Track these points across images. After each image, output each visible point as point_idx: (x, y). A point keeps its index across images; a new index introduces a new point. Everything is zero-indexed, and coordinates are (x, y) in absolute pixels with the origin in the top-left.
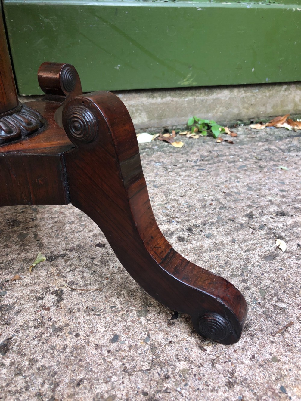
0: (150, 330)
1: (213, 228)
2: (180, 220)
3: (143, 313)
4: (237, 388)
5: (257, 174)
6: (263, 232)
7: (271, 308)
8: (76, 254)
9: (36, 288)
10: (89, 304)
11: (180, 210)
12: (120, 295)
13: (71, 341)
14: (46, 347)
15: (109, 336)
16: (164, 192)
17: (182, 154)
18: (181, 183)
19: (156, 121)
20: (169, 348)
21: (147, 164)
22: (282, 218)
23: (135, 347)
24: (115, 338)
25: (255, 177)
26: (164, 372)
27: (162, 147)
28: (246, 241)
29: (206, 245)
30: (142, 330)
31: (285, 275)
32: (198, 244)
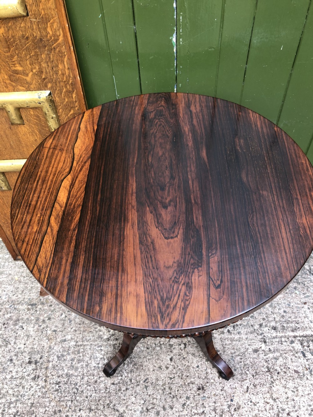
4: (223, 391)
6: (260, 337)
9: (179, 340)
10: (193, 352)
12: (202, 351)
13: (187, 364)
14: (181, 363)
15: (196, 365)
20: (211, 375)
23: (202, 371)
24: (198, 367)
26: (207, 381)
28: (251, 340)
29: (236, 338)
30: (205, 367)
31: (256, 361)
32: (234, 336)
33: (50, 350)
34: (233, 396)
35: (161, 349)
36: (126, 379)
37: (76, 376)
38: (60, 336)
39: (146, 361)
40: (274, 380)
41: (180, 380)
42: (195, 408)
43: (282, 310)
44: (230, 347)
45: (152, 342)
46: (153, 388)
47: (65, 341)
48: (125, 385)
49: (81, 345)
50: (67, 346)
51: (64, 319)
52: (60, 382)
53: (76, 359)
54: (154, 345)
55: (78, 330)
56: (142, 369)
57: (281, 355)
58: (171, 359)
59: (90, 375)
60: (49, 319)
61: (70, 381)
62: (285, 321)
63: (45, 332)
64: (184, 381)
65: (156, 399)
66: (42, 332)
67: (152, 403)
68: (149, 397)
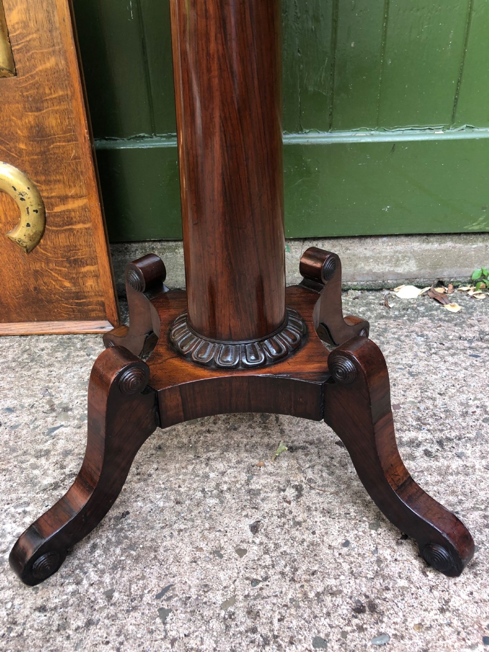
0: (379, 544)
1: (468, 445)
2: (431, 428)
3: (374, 526)
4: (448, 614)
8: (316, 450)
9: (279, 479)
10: (326, 506)
11: (435, 415)
12: (355, 503)
13: (308, 537)
14: (287, 537)
15: (341, 540)
16: (420, 384)
17: (456, 325)
18: (444, 374)
19: (428, 270)
20: (393, 565)
21: (407, 336)
23: (363, 556)
24: (346, 544)
26: (385, 584)
27: (431, 309)
29: (454, 467)
30: (371, 542)
32: (446, 463)
35: (222, 502)
36: (92, 590)
39: (171, 536)
41: (285, 585)
44: (442, 488)
45: (195, 485)
46: (188, 616)
48: (86, 609)
54: (199, 495)
56: (155, 558)
58: (255, 528)
64: (302, 586)
68: (172, 645)
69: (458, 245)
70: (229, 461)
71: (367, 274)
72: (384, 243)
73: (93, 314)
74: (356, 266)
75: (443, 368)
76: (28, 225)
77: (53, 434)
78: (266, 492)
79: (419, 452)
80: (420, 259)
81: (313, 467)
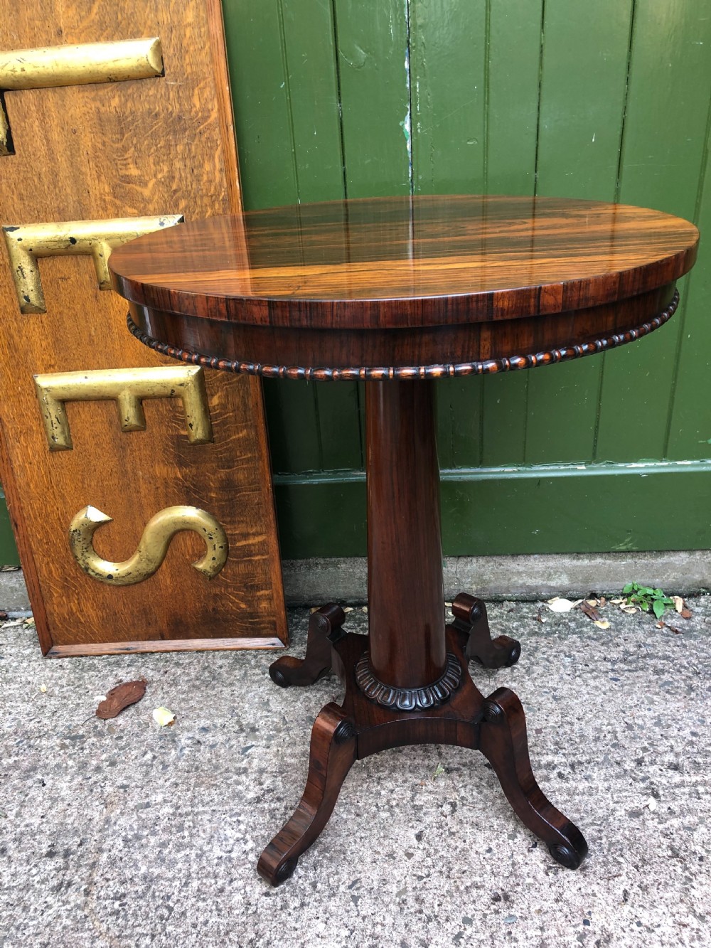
0: (514, 851)
1: (596, 768)
2: (566, 752)
3: (512, 836)
4: (560, 903)
5: (679, 701)
6: (642, 785)
7: (610, 859)
8: (468, 771)
9: (437, 796)
10: (474, 820)
11: (571, 739)
12: (498, 818)
13: (461, 845)
14: (444, 844)
15: (486, 847)
16: (562, 709)
17: (603, 644)
18: (584, 698)
19: (580, 584)
20: (524, 867)
21: (555, 656)
22: (671, 772)
23: (502, 860)
24: (490, 850)
25: (674, 705)
26: (517, 881)
27: (582, 625)
28: (620, 791)
29: (581, 788)
30: (508, 849)
31: (638, 835)
32: (574, 784)
33: (106, 827)
34: (590, 913)
35: (392, 815)
36: (301, 881)
37: (169, 880)
38: (137, 797)
39: (355, 842)
40: (691, 874)
41: (443, 880)
42: (490, 943)
43: (687, 731)
44: (569, 806)
45: (370, 801)
46: (373, 901)
47: (148, 805)
49: (187, 814)
50: (150, 816)
51: (149, 762)
52: (124, 895)
53: (171, 843)
54: (374, 809)
55: (183, 783)
56: (345, 858)
57: (702, 821)
58: (419, 837)
59: (206, 877)
60: (113, 764)
61: (152, 890)
62: (699, 753)
63: (99, 790)
64: (455, 882)
65: (383, 925)
66: (92, 791)
67: (370, 936)
68: (364, 921)
69: (608, 562)
70: (396, 780)
71: (521, 587)
72: (535, 559)
73: (265, 632)
74: (509, 580)
75: (585, 692)
76: (214, 559)
77: (247, 753)
78: (427, 808)
79: (553, 774)
80: (572, 574)
81: (465, 786)
